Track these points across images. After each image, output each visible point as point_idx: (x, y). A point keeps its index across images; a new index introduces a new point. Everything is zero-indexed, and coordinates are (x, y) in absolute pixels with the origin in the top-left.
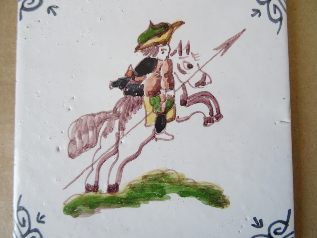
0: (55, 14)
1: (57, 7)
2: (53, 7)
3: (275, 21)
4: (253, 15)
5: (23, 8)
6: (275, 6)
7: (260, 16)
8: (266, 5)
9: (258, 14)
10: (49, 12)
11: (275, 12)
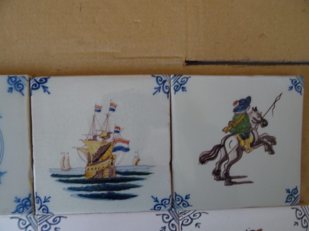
0: (199, 227)
1: (200, 224)
2: (198, 223)
3: (304, 227)
4: (295, 225)
5: (182, 224)
6: (305, 220)
7: (298, 225)
8: (301, 220)
9: (297, 225)
10: (196, 226)
11: (305, 223)
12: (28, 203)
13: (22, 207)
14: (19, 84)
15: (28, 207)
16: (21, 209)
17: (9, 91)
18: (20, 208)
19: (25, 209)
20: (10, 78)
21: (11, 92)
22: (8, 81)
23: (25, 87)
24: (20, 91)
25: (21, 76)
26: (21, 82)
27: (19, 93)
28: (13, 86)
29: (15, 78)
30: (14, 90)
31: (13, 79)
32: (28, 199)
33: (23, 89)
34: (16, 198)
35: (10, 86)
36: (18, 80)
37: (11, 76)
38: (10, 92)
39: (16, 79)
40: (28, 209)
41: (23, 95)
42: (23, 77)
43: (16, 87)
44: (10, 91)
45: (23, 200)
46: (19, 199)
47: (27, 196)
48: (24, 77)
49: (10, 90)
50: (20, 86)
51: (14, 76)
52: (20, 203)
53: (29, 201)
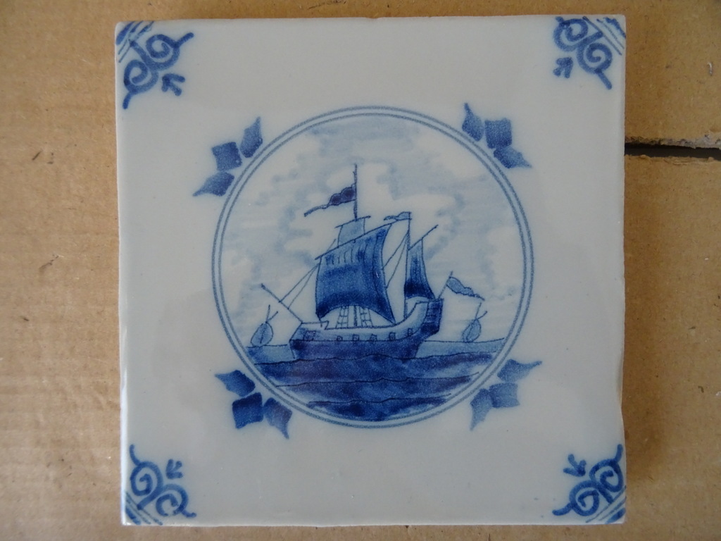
12: (613, 481)
13: (593, 494)
14: (593, 48)
15: (613, 495)
16: (589, 501)
17: (557, 73)
18: (582, 497)
19: (603, 502)
20: (564, 24)
21: (567, 75)
22: (557, 35)
23: (616, 57)
24: (599, 71)
25: (601, 17)
26: (602, 41)
27: (594, 78)
28: (573, 55)
29: (583, 22)
30: (577, 69)
31: (577, 29)
32: (613, 463)
33: (608, 63)
34: (571, 458)
35: (563, 54)
36: (592, 31)
37: (566, 17)
38: (562, 76)
39: (585, 29)
40: (610, 500)
41: (609, 86)
42: (608, 20)
43: (585, 58)
44: (563, 72)
45: (596, 468)
46: (584, 463)
47: (610, 454)
48: (614, 22)
49: (564, 67)
50: (597, 53)
51: (580, 17)
52: (586, 478)
53: (618, 471)
